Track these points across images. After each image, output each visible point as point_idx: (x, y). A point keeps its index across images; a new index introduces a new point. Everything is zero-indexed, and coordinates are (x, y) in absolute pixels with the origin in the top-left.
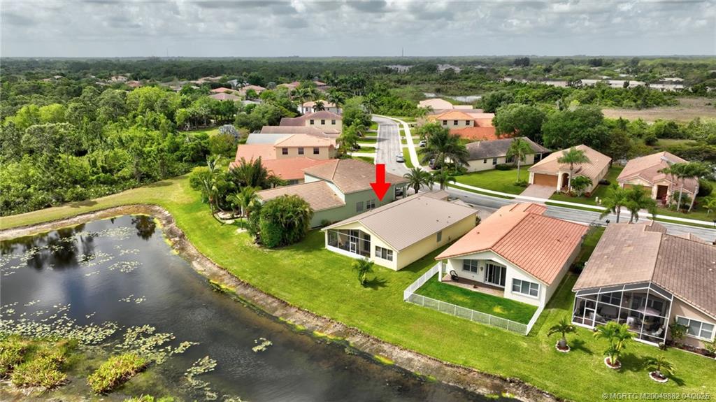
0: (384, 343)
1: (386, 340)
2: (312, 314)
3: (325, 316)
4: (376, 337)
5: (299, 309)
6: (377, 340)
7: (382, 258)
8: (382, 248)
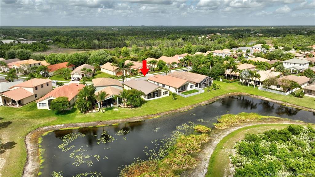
0: (198, 103)
3: (185, 106)
7: (165, 95)
8: (165, 92)
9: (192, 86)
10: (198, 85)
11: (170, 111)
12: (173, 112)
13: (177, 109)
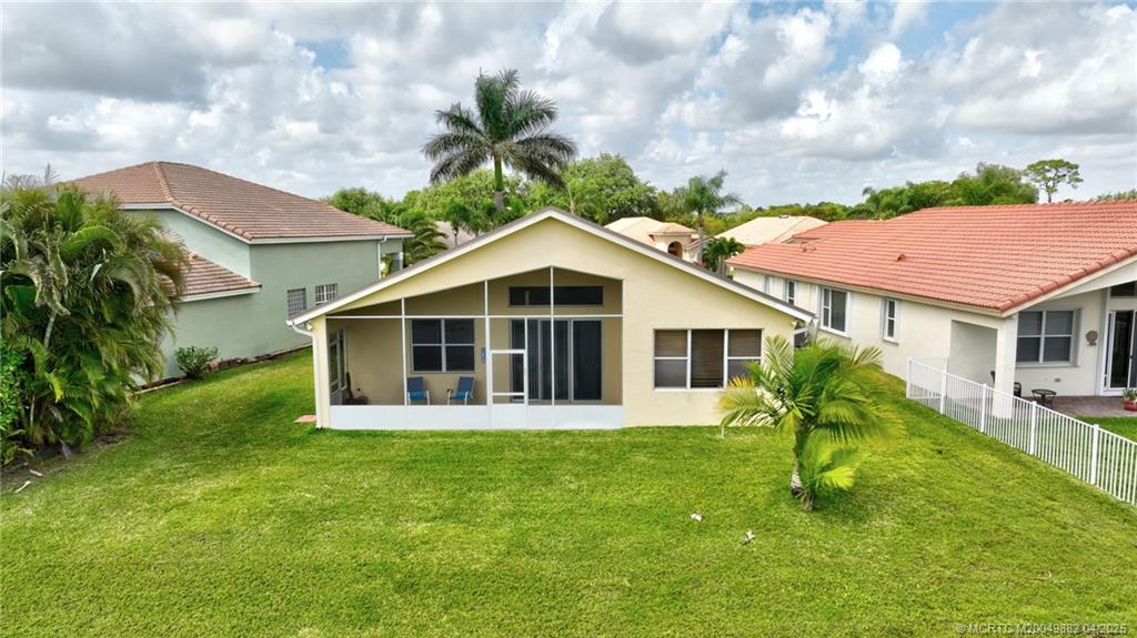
7: (692, 386)
8: (696, 332)
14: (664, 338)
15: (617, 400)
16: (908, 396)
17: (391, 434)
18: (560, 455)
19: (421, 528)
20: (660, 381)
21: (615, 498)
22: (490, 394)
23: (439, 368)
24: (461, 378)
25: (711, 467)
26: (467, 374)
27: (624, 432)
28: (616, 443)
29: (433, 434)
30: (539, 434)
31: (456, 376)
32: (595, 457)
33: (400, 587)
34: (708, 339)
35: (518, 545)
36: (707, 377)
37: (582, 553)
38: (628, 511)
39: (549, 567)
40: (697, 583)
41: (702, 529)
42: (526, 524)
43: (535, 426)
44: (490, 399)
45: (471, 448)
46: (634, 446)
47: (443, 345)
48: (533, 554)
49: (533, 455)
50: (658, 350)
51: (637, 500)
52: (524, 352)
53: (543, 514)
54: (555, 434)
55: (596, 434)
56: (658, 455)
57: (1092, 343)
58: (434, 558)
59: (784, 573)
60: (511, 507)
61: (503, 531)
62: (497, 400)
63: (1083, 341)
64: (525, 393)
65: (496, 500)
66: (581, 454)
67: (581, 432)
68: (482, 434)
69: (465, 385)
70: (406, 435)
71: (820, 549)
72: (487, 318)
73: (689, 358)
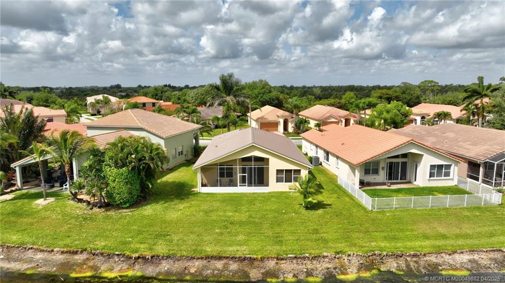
0: (425, 255)
1: (426, 250)
2: (304, 258)
3: (325, 254)
4: (412, 253)
5: (278, 259)
6: (415, 256)
7: (285, 182)
8: (286, 170)
9: (440, 167)
10: (481, 169)
11: (220, 258)
12: (234, 266)
13: (262, 259)
14: (279, 172)
15: (267, 185)
16: (338, 183)
17: (216, 194)
18: (255, 199)
19: (231, 214)
20: (277, 181)
21: (268, 208)
22: (239, 184)
23: (224, 177)
24: (230, 180)
25: (288, 201)
26: (231, 178)
27: (270, 193)
28: (268, 196)
29: (226, 194)
30: (250, 194)
31: (228, 179)
32: (263, 199)
33: (230, 224)
34: (288, 172)
35: (250, 216)
36: (288, 180)
37: (262, 218)
38: (271, 210)
39: (256, 220)
40: (283, 222)
41: (285, 213)
42: (251, 213)
43: (249, 192)
44: (238, 186)
45: (236, 197)
46: (272, 196)
47: (225, 171)
48: (253, 218)
49: (250, 198)
50: (277, 174)
51: (272, 208)
52: (247, 175)
53: (254, 211)
54: (254, 193)
55: (263, 193)
56: (277, 198)
57: (383, 170)
58: (235, 219)
59: (299, 221)
60: (247, 210)
61: (247, 214)
62: (240, 186)
63: (381, 169)
64: (247, 184)
65: (244, 208)
66: (260, 198)
67: (260, 193)
68: (237, 193)
69: (231, 181)
70: (220, 194)
71: (306, 217)
72: (238, 167)
73: (284, 176)
